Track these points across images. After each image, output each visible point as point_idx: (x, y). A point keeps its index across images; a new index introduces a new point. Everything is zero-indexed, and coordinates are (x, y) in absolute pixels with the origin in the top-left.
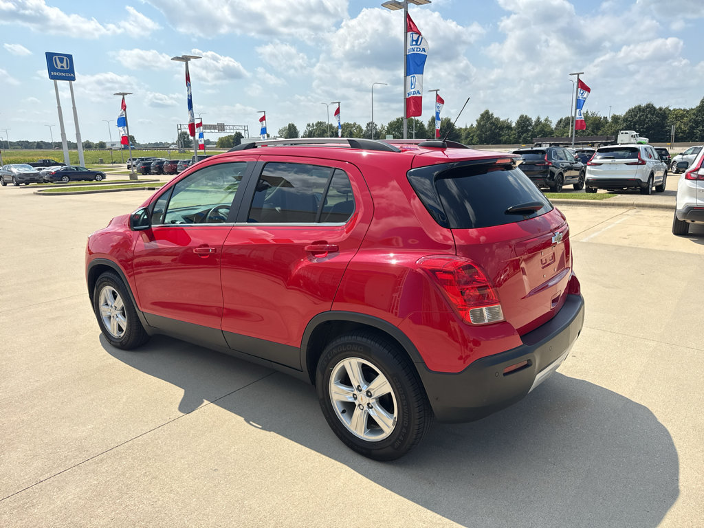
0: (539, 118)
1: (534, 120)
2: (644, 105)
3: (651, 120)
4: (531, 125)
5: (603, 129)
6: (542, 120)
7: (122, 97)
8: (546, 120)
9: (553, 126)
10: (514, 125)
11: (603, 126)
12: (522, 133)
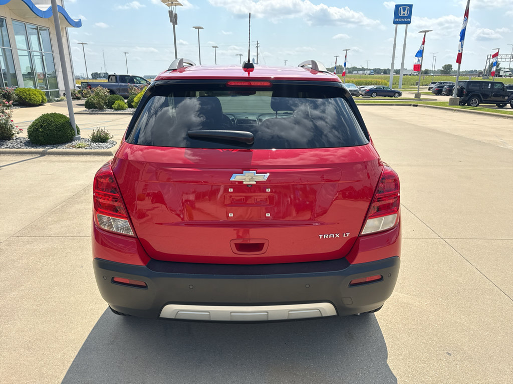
7: (424, 33)
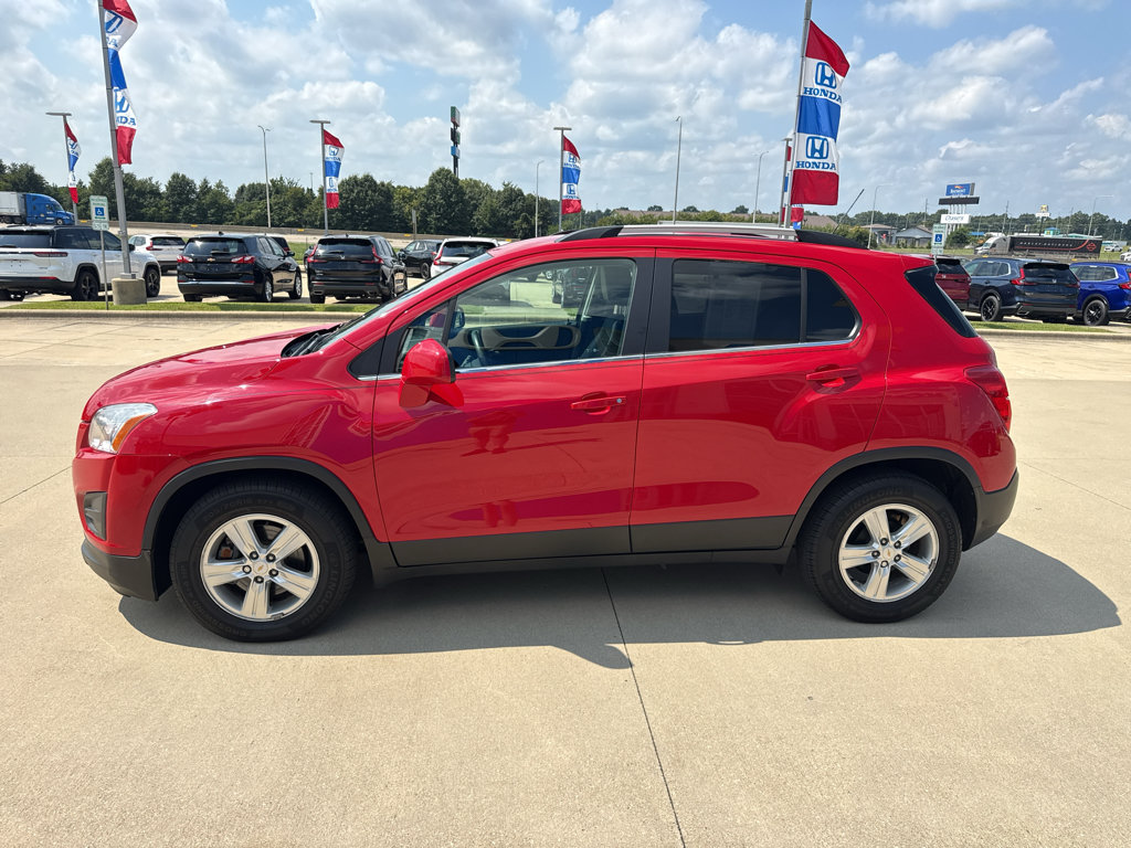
0: (206, 182)
1: (198, 183)
2: (360, 176)
3: (372, 200)
4: (194, 191)
5: (309, 207)
6: (212, 184)
8: (219, 185)
9: (232, 195)
10: (163, 189)
11: (309, 202)
12: (181, 204)
